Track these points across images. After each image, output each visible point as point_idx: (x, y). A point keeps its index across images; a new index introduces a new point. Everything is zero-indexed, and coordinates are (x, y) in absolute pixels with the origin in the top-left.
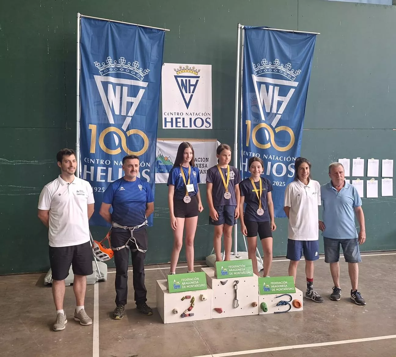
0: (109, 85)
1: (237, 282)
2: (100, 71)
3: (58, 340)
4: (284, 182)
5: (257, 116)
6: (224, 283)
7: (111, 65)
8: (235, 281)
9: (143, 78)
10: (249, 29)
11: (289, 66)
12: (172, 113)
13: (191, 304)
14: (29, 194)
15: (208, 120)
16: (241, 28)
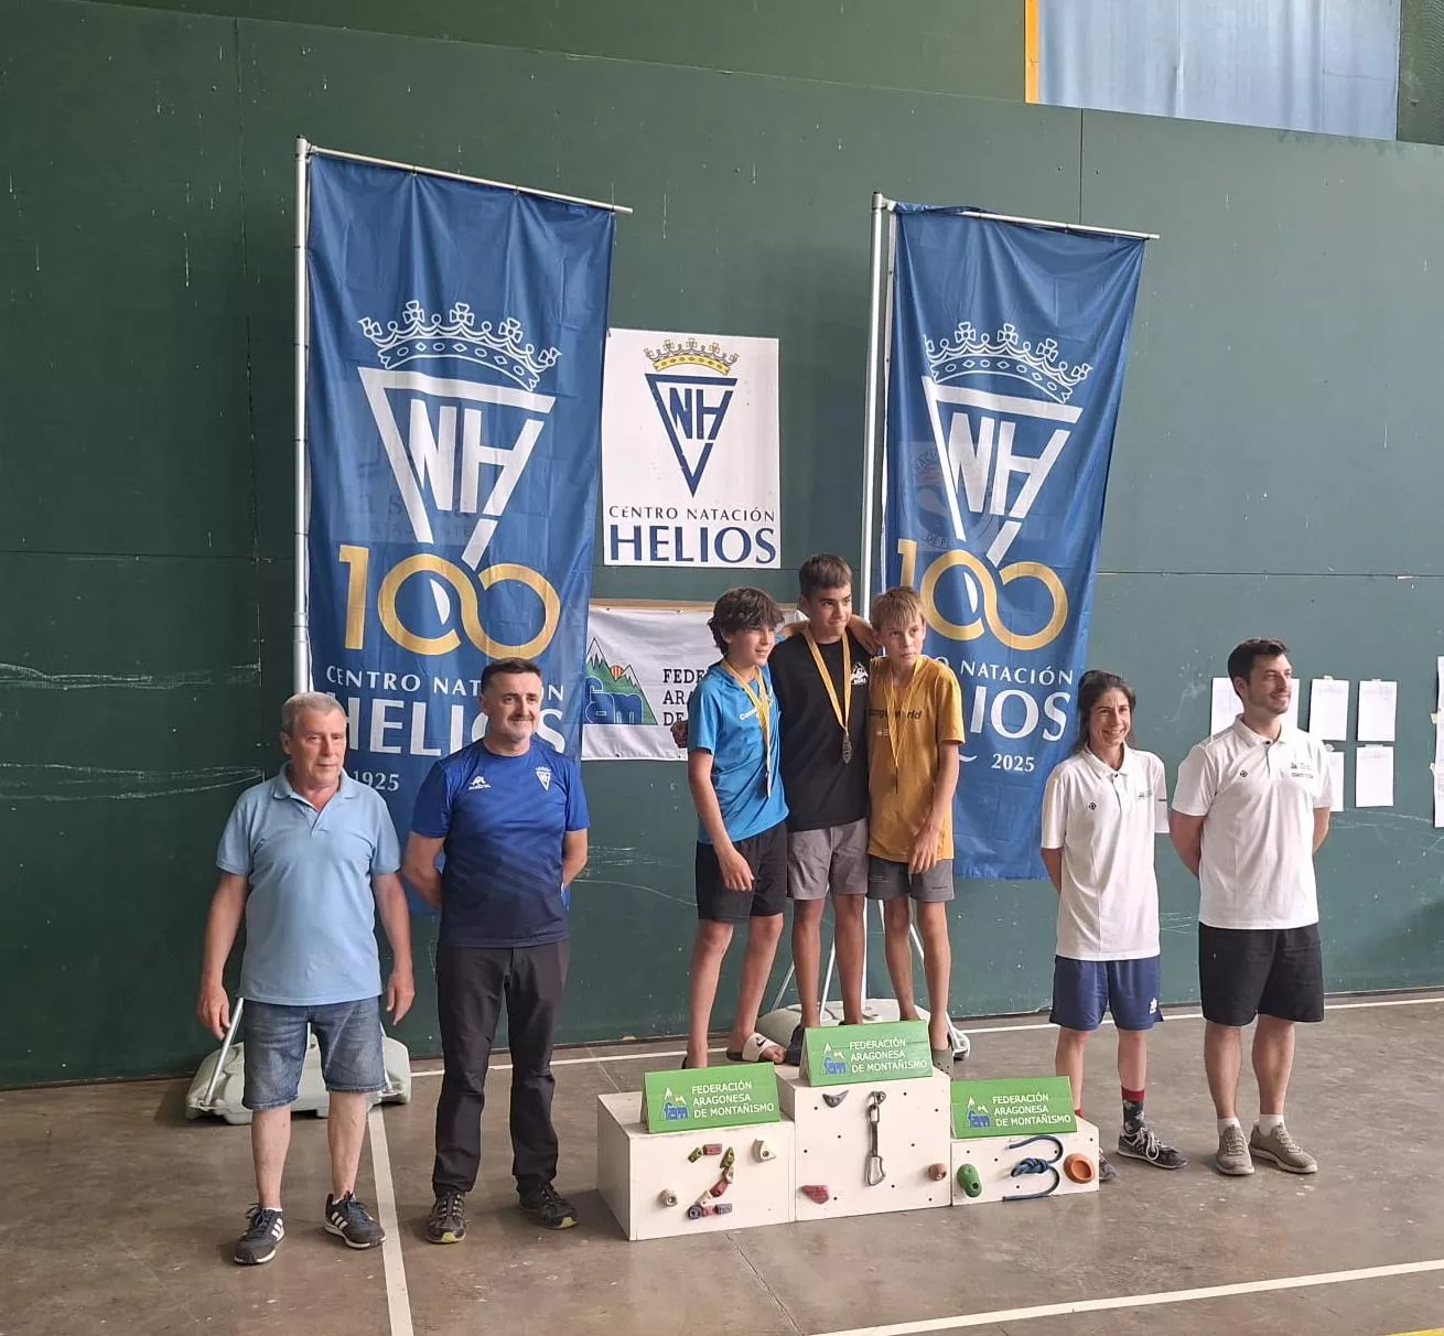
0: (413, 401)
1: (879, 1097)
2: (382, 354)
3: (263, 1301)
4: (1028, 758)
5: (937, 526)
6: (835, 1101)
7: (422, 329)
8: (872, 1094)
9: (535, 382)
10: (912, 214)
11: (1052, 350)
12: (638, 510)
13: (724, 1174)
14: (123, 796)
15: (765, 536)
16: (884, 208)
